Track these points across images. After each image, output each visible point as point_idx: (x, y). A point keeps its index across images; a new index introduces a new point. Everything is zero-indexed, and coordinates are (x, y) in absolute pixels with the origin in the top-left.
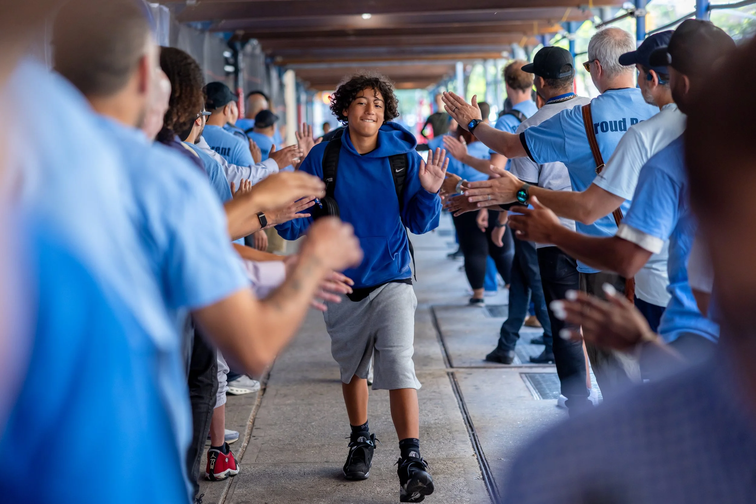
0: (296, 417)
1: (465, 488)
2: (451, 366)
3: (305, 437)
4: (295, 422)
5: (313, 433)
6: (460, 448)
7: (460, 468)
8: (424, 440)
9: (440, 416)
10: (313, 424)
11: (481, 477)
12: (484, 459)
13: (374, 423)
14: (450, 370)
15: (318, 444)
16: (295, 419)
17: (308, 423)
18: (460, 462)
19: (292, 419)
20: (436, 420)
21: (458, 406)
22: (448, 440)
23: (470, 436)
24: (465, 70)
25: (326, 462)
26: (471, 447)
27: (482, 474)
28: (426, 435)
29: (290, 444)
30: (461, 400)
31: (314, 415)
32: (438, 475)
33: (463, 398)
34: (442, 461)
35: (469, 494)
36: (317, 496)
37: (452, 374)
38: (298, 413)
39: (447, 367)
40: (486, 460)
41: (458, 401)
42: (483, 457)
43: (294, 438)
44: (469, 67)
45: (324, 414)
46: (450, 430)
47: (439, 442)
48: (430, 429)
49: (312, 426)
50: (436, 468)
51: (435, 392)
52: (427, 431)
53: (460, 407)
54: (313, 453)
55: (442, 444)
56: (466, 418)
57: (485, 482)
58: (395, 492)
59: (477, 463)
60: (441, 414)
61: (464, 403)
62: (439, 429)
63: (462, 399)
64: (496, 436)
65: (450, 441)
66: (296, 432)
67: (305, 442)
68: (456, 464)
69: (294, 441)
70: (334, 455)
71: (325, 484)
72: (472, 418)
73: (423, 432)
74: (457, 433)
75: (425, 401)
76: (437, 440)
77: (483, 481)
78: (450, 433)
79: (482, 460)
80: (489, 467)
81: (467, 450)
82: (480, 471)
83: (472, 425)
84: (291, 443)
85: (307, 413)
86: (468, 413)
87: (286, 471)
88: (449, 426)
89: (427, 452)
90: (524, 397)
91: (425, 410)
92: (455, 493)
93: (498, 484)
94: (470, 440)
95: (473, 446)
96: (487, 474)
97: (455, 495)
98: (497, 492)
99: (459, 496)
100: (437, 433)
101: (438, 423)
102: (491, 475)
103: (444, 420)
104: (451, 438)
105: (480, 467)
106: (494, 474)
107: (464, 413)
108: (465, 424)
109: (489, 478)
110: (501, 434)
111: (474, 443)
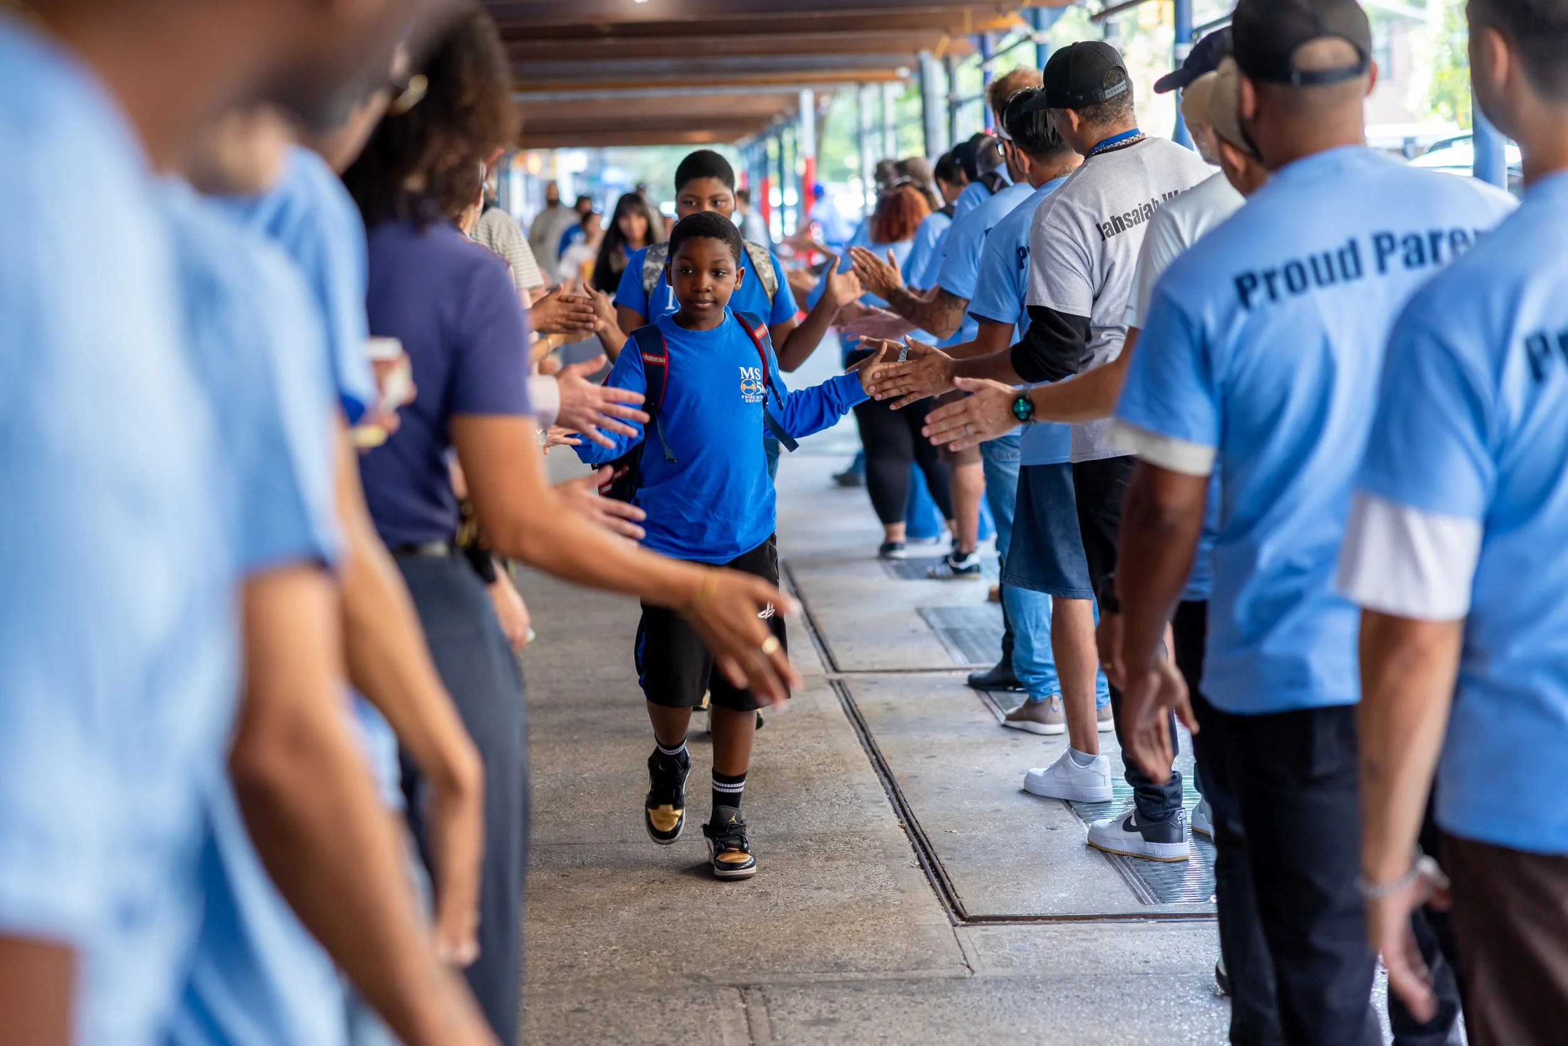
0: (551, 764)
1: (889, 883)
2: (836, 670)
3: (573, 798)
4: (550, 773)
5: (587, 791)
6: (871, 814)
7: (875, 848)
8: (802, 801)
9: (827, 758)
10: (586, 775)
11: (917, 863)
12: (918, 831)
13: (702, 772)
14: (836, 676)
15: (602, 811)
16: (550, 767)
17: (576, 774)
18: (874, 837)
19: (545, 768)
20: (819, 764)
21: (857, 739)
22: (848, 802)
23: (887, 793)
24: (817, 105)
25: (622, 842)
26: (892, 811)
27: (919, 859)
28: (804, 792)
29: (547, 812)
30: (863, 729)
31: (586, 760)
32: (837, 862)
33: (866, 725)
34: (840, 837)
35: (898, 894)
36: (613, 901)
37: (839, 683)
38: (554, 758)
39: (827, 671)
40: (924, 834)
41: (857, 732)
42: (917, 828)
43: (554, 801)
44: (825, 100)
45: (605, 757)
46: (849, 783)
47: (831, 804)
48: (810, 782)
49: (585, 779)
50: (830, 848)
51: (811, 716)
52: (805, 785)
53: (861, 743)
54: (593, 827)
55: (837, 807)
56: (875, 762)
57: (926, 873)
58: (758, 893)
59: (907, 840)
60: (828, 754)
61: (868, 734)
62: (828, 781)
63: (865, 728)
64: (938, 793)
65: (850, 802)
66: (554, 791)
67: (576, 809)
68: (868, 841)
69: (554, 806)
70: (634, 829)
71: (625, 880)
72: (887, 760)
73: (798, 787)
74: (862, 787)
75: (794, 732)
76: (826, 800)
77: (922, 871)
78: (849, 787)
79: (916, 834)
80: (930, 846)
81: (883, 817)
82: (913, 853)
83: (889, 773)
84: (548, 810)
85: (571, 757)
86: (879, 751)
87: (548, 860)
88: (846, 775)
89: (809, 822)
90: (981, 722)
91: (797, 748)
92: (872, 891)
93: (950, 875)
94: (889, 798)
95: (895, 810)
96: (929, 857)
97: (872, 895)
98: (950, 889)
99: (880, 897)
100: (826, 789)
101: (825, 771)
102: (935, 860)
103: (834, 766)
104: (853, 796)
105: (914, 847)
106: (942, 858)
107: (871, 753)
108: (876, 771)
109: (932, 865)
110: (947, 789)
111: (897, 804)
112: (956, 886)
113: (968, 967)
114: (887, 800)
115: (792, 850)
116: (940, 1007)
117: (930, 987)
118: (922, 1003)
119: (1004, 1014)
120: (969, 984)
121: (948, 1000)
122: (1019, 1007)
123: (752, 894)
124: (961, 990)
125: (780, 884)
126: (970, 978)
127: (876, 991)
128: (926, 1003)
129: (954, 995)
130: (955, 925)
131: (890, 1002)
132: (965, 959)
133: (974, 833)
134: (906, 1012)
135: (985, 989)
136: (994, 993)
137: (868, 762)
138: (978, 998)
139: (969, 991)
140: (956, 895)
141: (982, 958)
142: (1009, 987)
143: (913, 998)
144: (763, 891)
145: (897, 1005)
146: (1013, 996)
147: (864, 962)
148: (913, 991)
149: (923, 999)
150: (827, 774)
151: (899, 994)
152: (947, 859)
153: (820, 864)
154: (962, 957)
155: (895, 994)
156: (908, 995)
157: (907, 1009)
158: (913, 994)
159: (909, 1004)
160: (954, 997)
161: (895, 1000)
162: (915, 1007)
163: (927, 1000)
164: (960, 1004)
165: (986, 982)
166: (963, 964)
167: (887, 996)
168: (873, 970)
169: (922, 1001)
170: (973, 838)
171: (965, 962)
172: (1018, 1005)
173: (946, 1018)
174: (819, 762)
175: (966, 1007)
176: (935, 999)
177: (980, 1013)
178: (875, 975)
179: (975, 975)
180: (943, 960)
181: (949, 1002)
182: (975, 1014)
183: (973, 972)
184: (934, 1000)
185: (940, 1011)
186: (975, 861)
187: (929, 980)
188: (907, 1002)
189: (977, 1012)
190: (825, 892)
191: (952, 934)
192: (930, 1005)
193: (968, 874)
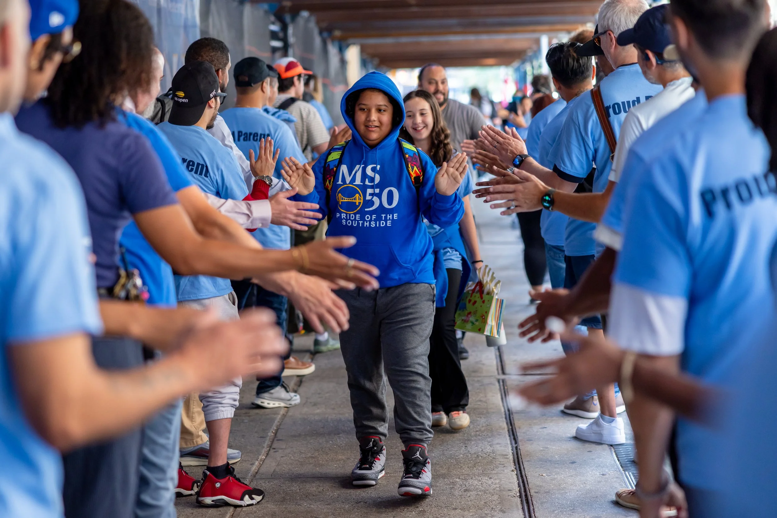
0: (323, 428)
1: (497, 507)
2: (504, 373)
3: (330, 449)
4: (321, 433)
5: (339, 445)
6: (499, 463)
7: (495, 484)
8: (461, 454)
9: (483, 427)
10: (341, 435)
11: (518, 494)
12: (523, 474)
14: (503, 377)
15: (343, 457)
16: (322, 430)
17: (335, 434)
18: (496, 477)
19: (319, 430)
20: (477, 431)
21: (504, 416)
23: (512, 450)
26: (512, 461)
27: (520, 492)
28: (464, 449)
30: (509, 410)
32: (470, 492)
33: (511, 408)
34: (477, 477)
35: (501, 513)
37: (504, 381)
38: (326, 424)
39: (498, 374)
40: (526, 476)
41: (505, 412)
42: (523, 472)
43: (318, 450)
46: (491, 443)
47: (478, 456)
48: (469, 442)
49: (340, 437)
50: (469, 484)
51: (481, 401)
52: (465, 444)
53: (506, 418)
54: (336, 467)
55: (480, 458)
56: (510, 431)
57: (521, 500)
59: (516, 479)
60: (484, 425)
62: (479, 442)
64: (541, 450)
65: (490, 456)
66: (320, 444)
67: (329, 455)
68: (492, 480)
69: (317, 454)
71: (344, 501)
72: (518, 429)
73: (462, 445)
74: (498, 446)
76: (475, 453)
77: (519, 500)
78: (491, 446)
79: (522, 476)
80: (528, 484)
81: (506, 465)
82: (517, 488)
83: (517, 437)
84: (313, 456)
85: (335, 424)
86: (515, 424)
88: (491, 438)
89: (461, 467)
92: (486, 512)
93: (534, 502)
94: (513, 453)
95: (514, 460)
96: (525, 491)
97: (485, 514)
98: (532, 511)
99: (490, 515)
100: (477, 446)
101: (479, 435)
102: (529, 493)
103: (485, 432)
104: (491, 451)
105: (519, 484)
106: (532, 491)
107: (509, 424)
108: (510, 436)
109: (526, 495)
110: (547, 448)
111: (516, 456)
112: (536, 510)
114: (511, 454)
115: (447, 484)
123: (415, 512)
125: (433, 506)
133: (556, 476)
137: (506, 430)
140: (535, 515)
144: (422, 509)
150: (480, 438)
152: (535, 492)
153: (460, 493)
170: (554, 479)
174: (477, 429)
186: (552, 494)
190: (458, 511)
193: (545, 502)
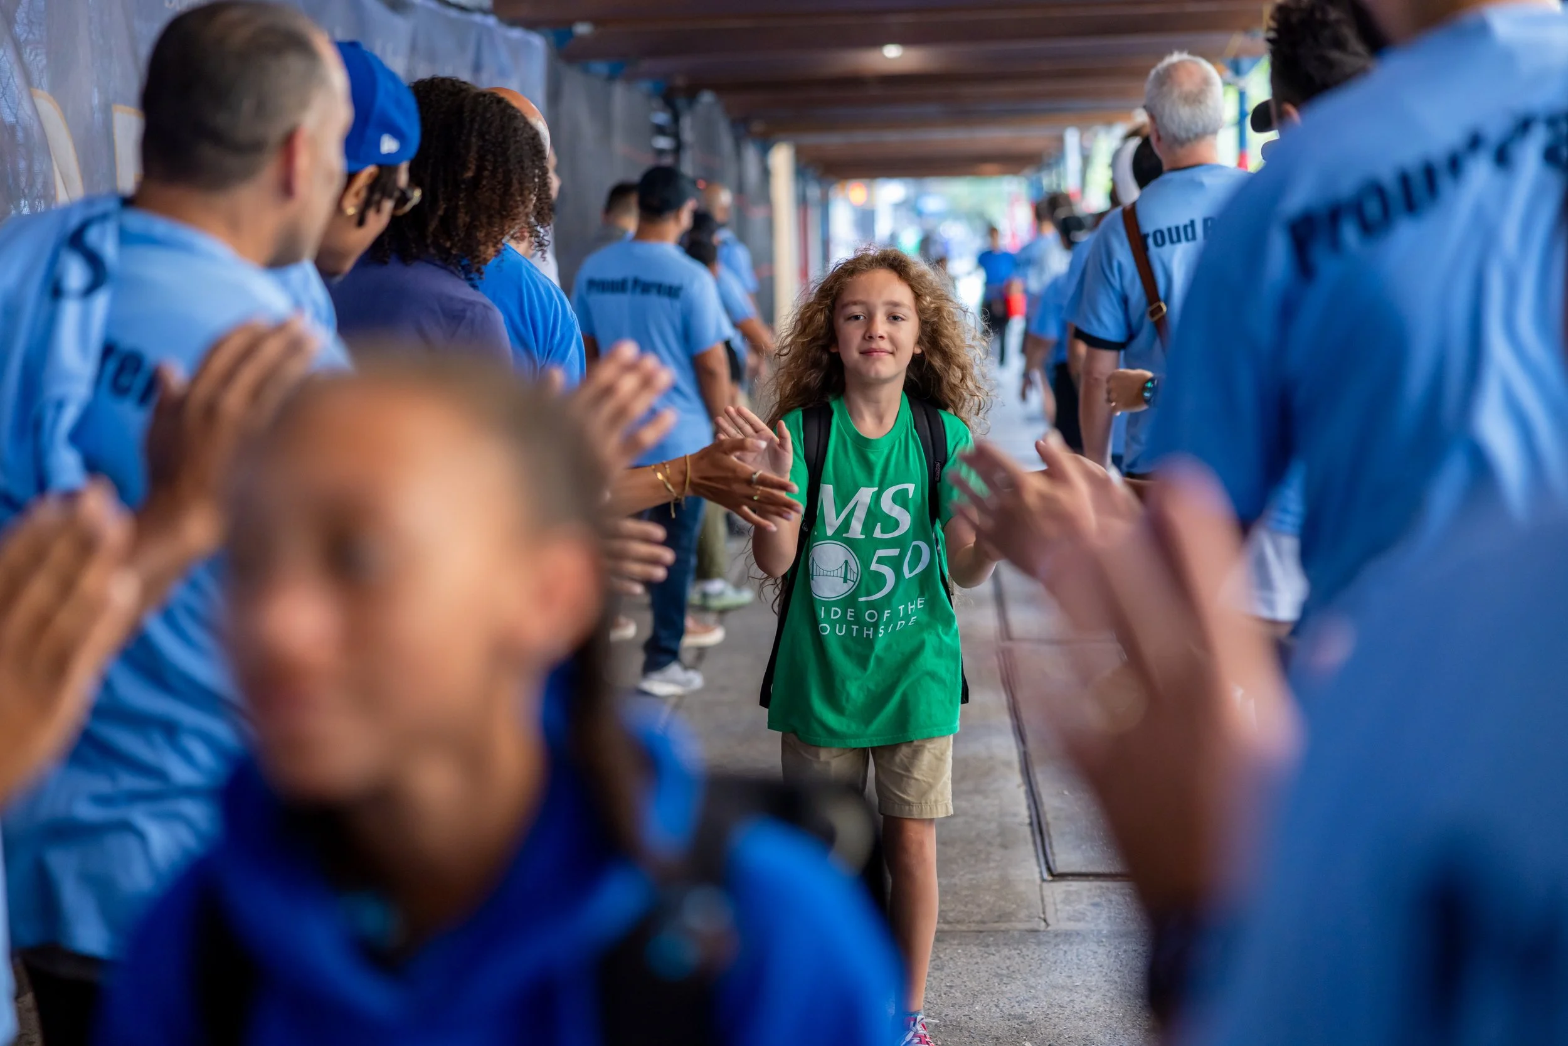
1: (995, 841)
6: (999, 774)
7: (993, 806)
11: (1027, 821)
12: (1035, 791)
18: (993, 799)
23: (1018, 755)
26: (1018, 772)
27: (1030, 818)
35: (1001, 850)
40: (1039, 795)
42: (1035, 788)
53: (1009, 709)
56: (1016, 727)
57: (1031, 832)
59: (1024, 798)
61: (1016, 701)
63: (1016, 697)
68: (987, 802)
72: (1026, 725)
74: (997, 749)
77: (1029, 829)
78: (987, 749)
79: (1031, 796)
80: (1042, 805)
81: (1008, 778)
82: (1026, 812)
83: (1025, 737)
88: (987, 739)
93: (1051, 834)
94: (1019, 760)
95: (1021, 771)
96: (1038, 816)
98: (1048, 846)
99: (985, 852)
102: (1043, 819)
104: (987, 757)
105: (1028, 806)
106: (1049, 817)
107: (1014, 718)
108: (1015, 735)
109: (1038, 824)
111: (1024, 764)
112: (1053, 844)
113: (1045, 920)
114: (1017, 761)
116: (1009, 958)
117: (1005, 938)
118: (993, 955)
119: (1065, 966)
120: (1041, 937)
121: (1019, 952)
122: (1080, 960)
124: (1032, 942)
126: (1044, 931)
127: (956, 942)
128: (998, 955)
129: (1024, 947)
130: (1043, 880)
131: (966, 952)
132: (1044, 913)
134: (977, 963)
135: (1054, 942)
136: (1061, 946)
137: (1010, 726)
138: (1046, 951)
139: (1039, 944)
140: (1051, 852)
141: (1059, 913)
142: (1076, 940)
143: (987, 949)
145: (971, 956)
146: (1077, 949)
147: (951, 914)
148: (989, 943)
149: (995, 950)
151: (976, 945)
152: (1054, 818)
154: (1041, 911)
155: (972, 945)
156: (983, 947)
157: (979, 960)
158: (988, 946)
159: (982, 956)
160: (1024, 950)
161: (970, 951)
162: (986, 958)
163: (998, 952)
164: (1028, 956)
165: (1056, 936)
166: (1040, 918)
167: (963, 947)
168: (958, 922)
169: (994, 952)
171: (1042, 916)
172: (1080, 958)
173: (1011, 969)
175: (1032, 959)
176: (1007, 950)
177: (1043, 965)
178: (959, 927)
179: (1049, 928)
180: (1023, 914)
181: (1019, 954)
182: (1039, 966)
183: (1048, 925)
184: (1005, 951)
185: (1008, 962)
186: (1077, 821)
187: (1006, 932)
188: (981, 954)
189: (1041, 964)
191: (1038, 889)
192: (1000, 957)
193: (1067, 833)
